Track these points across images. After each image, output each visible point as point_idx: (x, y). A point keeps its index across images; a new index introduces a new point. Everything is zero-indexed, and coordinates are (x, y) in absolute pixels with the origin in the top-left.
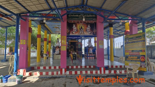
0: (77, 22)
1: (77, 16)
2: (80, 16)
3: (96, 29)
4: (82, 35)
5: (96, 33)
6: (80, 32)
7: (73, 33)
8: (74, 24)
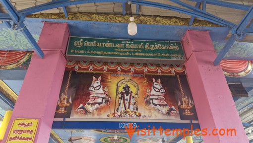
0: (108, 70)
1: (109, 45)
2: (118, 45)
3: (189, 94)
4: (127, 118)
5: (193, 110)
6: (122, 108)
7: (86, 112)
8: (97, 76)
